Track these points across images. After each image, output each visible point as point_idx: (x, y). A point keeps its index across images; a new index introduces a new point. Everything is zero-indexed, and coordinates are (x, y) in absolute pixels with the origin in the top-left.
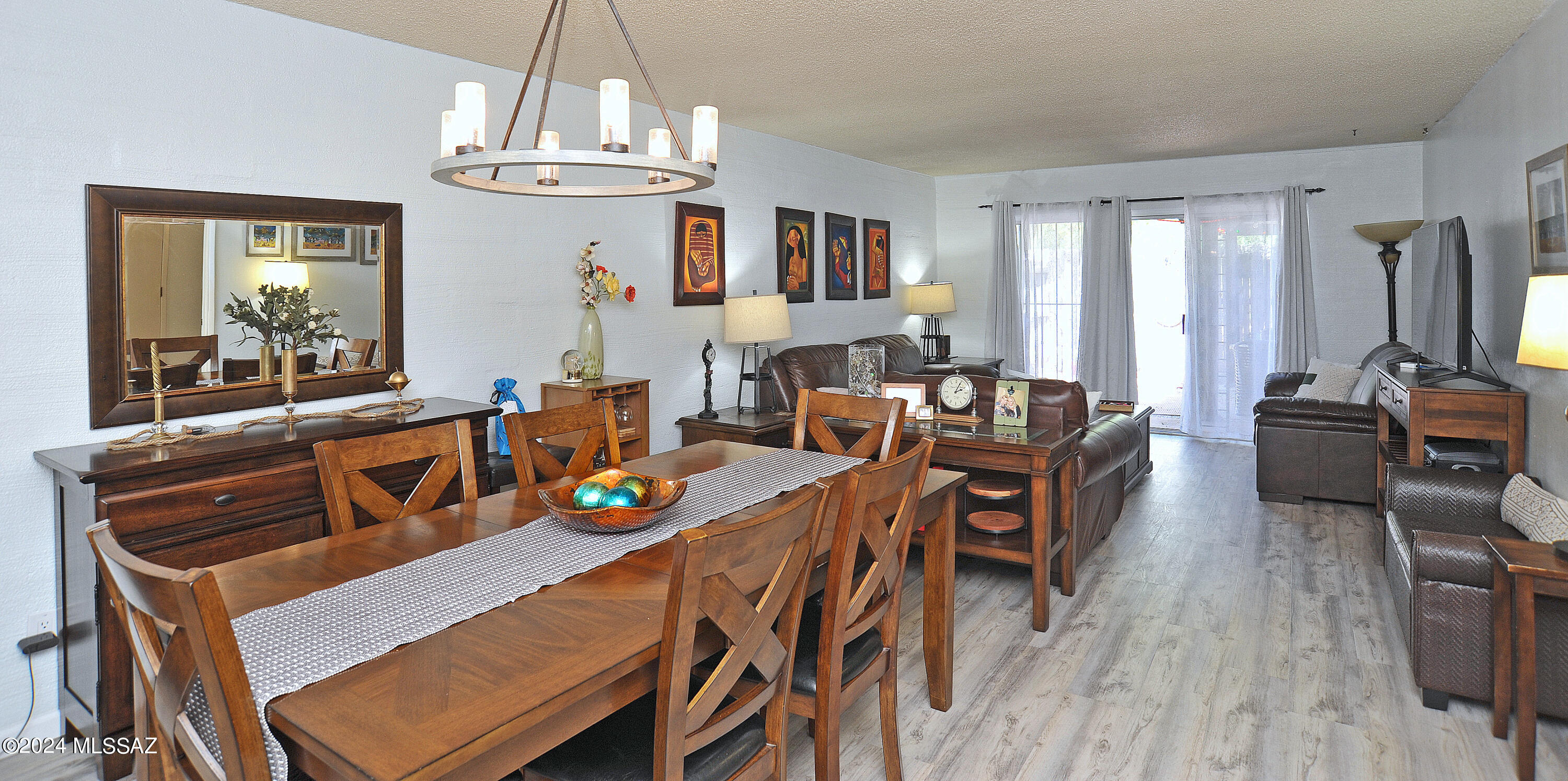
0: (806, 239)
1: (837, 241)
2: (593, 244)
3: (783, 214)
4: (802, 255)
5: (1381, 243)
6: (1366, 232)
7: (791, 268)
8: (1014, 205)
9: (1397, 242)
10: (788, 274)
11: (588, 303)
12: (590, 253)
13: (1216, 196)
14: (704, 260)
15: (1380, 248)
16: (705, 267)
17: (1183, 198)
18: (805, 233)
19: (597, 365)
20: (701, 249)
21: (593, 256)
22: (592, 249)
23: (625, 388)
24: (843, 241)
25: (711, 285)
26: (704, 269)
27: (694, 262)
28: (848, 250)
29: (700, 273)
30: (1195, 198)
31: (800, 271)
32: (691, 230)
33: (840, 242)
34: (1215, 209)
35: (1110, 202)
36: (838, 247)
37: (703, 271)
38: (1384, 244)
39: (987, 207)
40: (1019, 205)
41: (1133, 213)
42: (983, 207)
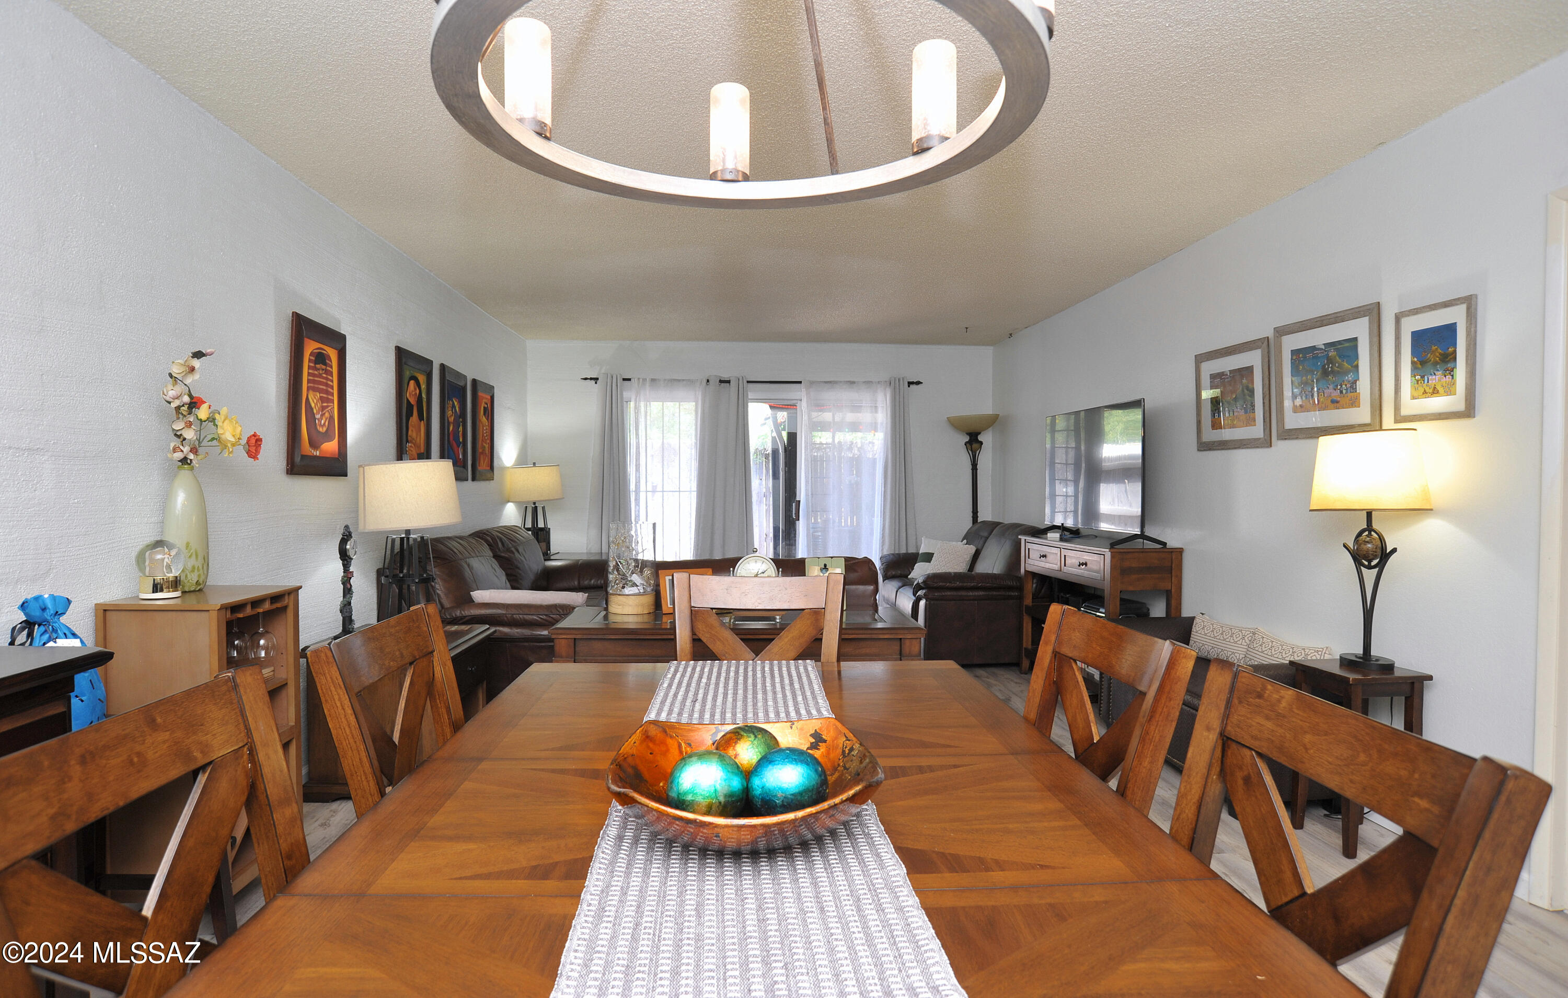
0: (424, 396)
1: (451, 403)
2: (198, 355)
3: (402, 355)
4: (421, 417)
5: (967, 434)
6: (956, 424)
7: (410, 432)
8: (624, 379)
9: (980, 433)
10: (407, 441)
11: (184, 461)
12: (192, 369)
13: (830, 382)
14: (323, 408)
15: (967, 439)
16: (324, 419)
17: (800, 382)
18: (423, 386)
19: (201, 567)
20: (320, 391)
21: (196, 376)
22: (196, 363)
23: (249, 608)
24: (456, 403)
25: (330, 447)
26: (323, 422)
27: (312, 409)
28: (460, 417)
29: (318, 427)
30: (812, 383)
31: (419, 438)
32: (310, 361)
33: (454, 406)
34: (830, 395)
35: (729, 382)
36: (452, 411)
37: (322, 424)
38: (970, 434)
39: (591, 379)
40: (629, 380)
41: (751, 395)
42: (586, 379)
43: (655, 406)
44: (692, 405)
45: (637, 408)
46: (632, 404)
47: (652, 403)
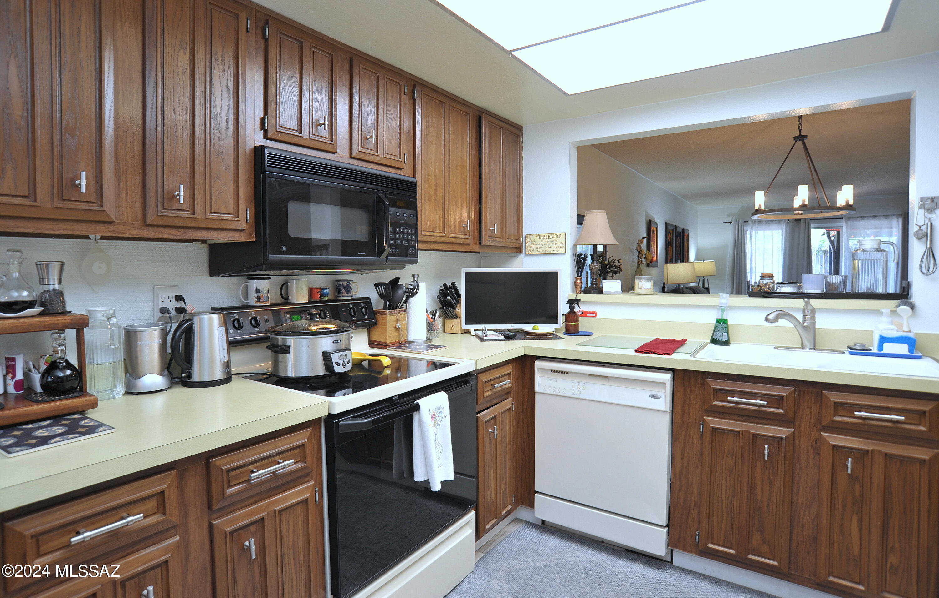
0: (672, 238)
3: (667, 225)
4: (671, 246)
7: (668, 251)
8: (745, 222)
10: (668, 254)
13: (861, 217)
16: (654, 250)
17: (842, 218)
18: (672, 235)
20: (653, 242)
28: (680, 244)
29: (653, 253)
30: (850, 218)
32: (652, 233)
33: (678, 240)
34: (861, 223)
35: (800, 220)
36: (678, 242)
39: (728, 222)
40: (748, 222)
41: (812, 225)
42: (726, 222)
43: (761, 233)
44: (780, 232)
45: (751, 235)
46: (748, 233)
47: (759, 232)
